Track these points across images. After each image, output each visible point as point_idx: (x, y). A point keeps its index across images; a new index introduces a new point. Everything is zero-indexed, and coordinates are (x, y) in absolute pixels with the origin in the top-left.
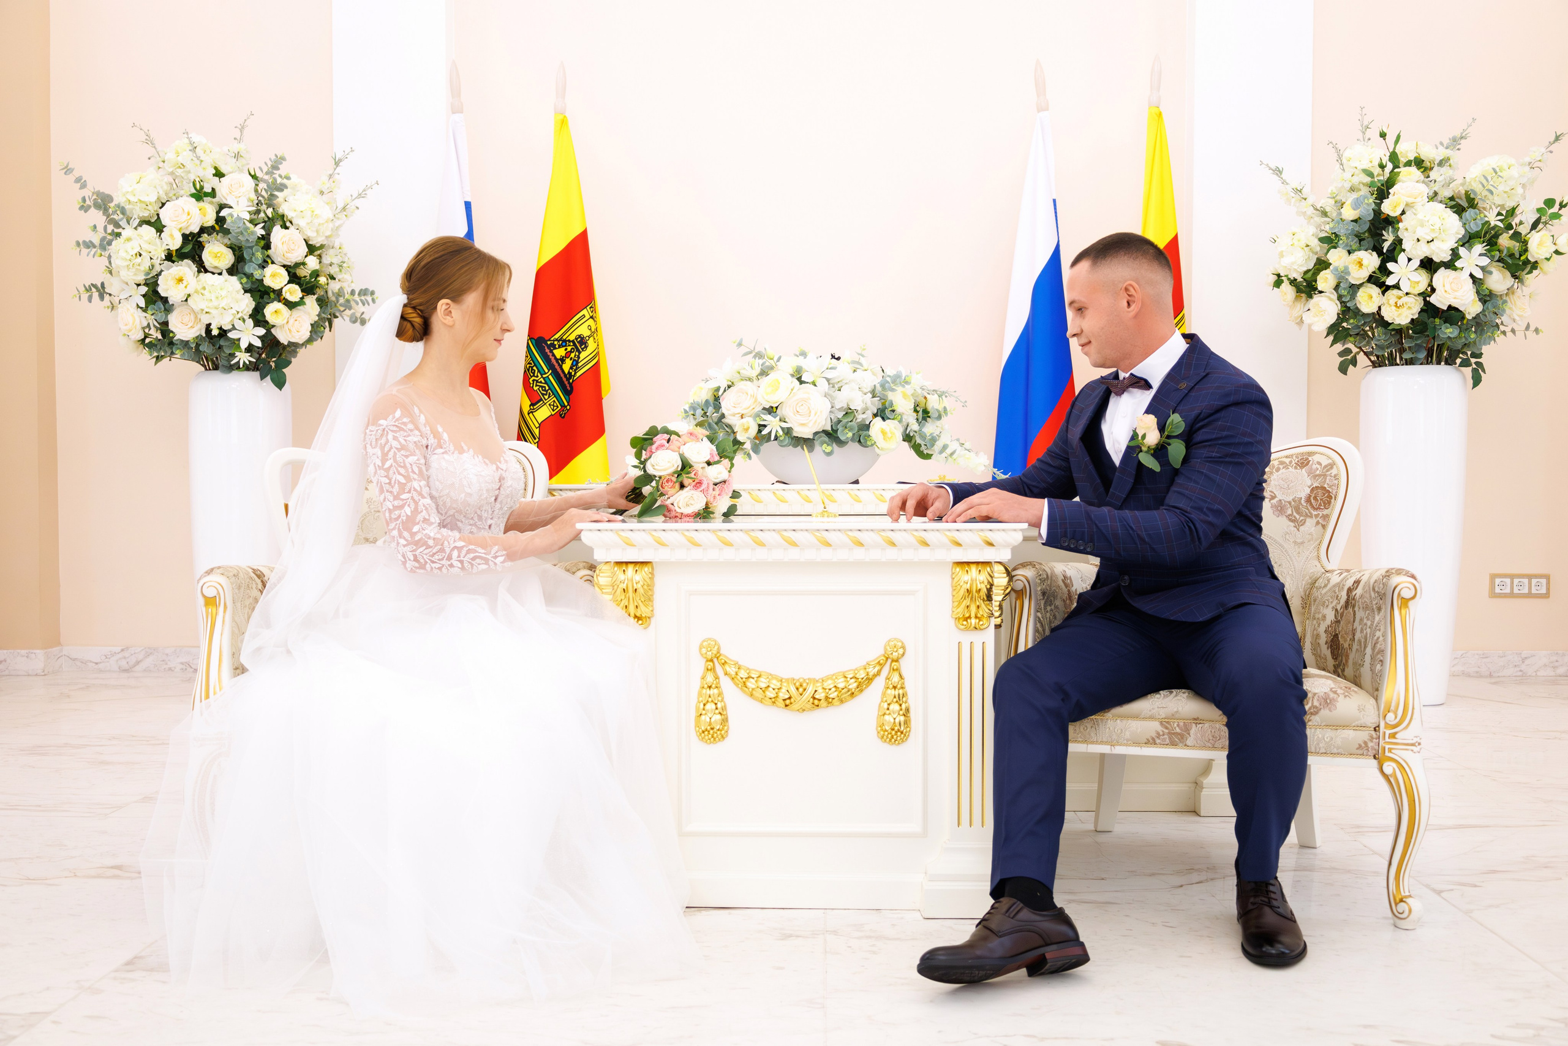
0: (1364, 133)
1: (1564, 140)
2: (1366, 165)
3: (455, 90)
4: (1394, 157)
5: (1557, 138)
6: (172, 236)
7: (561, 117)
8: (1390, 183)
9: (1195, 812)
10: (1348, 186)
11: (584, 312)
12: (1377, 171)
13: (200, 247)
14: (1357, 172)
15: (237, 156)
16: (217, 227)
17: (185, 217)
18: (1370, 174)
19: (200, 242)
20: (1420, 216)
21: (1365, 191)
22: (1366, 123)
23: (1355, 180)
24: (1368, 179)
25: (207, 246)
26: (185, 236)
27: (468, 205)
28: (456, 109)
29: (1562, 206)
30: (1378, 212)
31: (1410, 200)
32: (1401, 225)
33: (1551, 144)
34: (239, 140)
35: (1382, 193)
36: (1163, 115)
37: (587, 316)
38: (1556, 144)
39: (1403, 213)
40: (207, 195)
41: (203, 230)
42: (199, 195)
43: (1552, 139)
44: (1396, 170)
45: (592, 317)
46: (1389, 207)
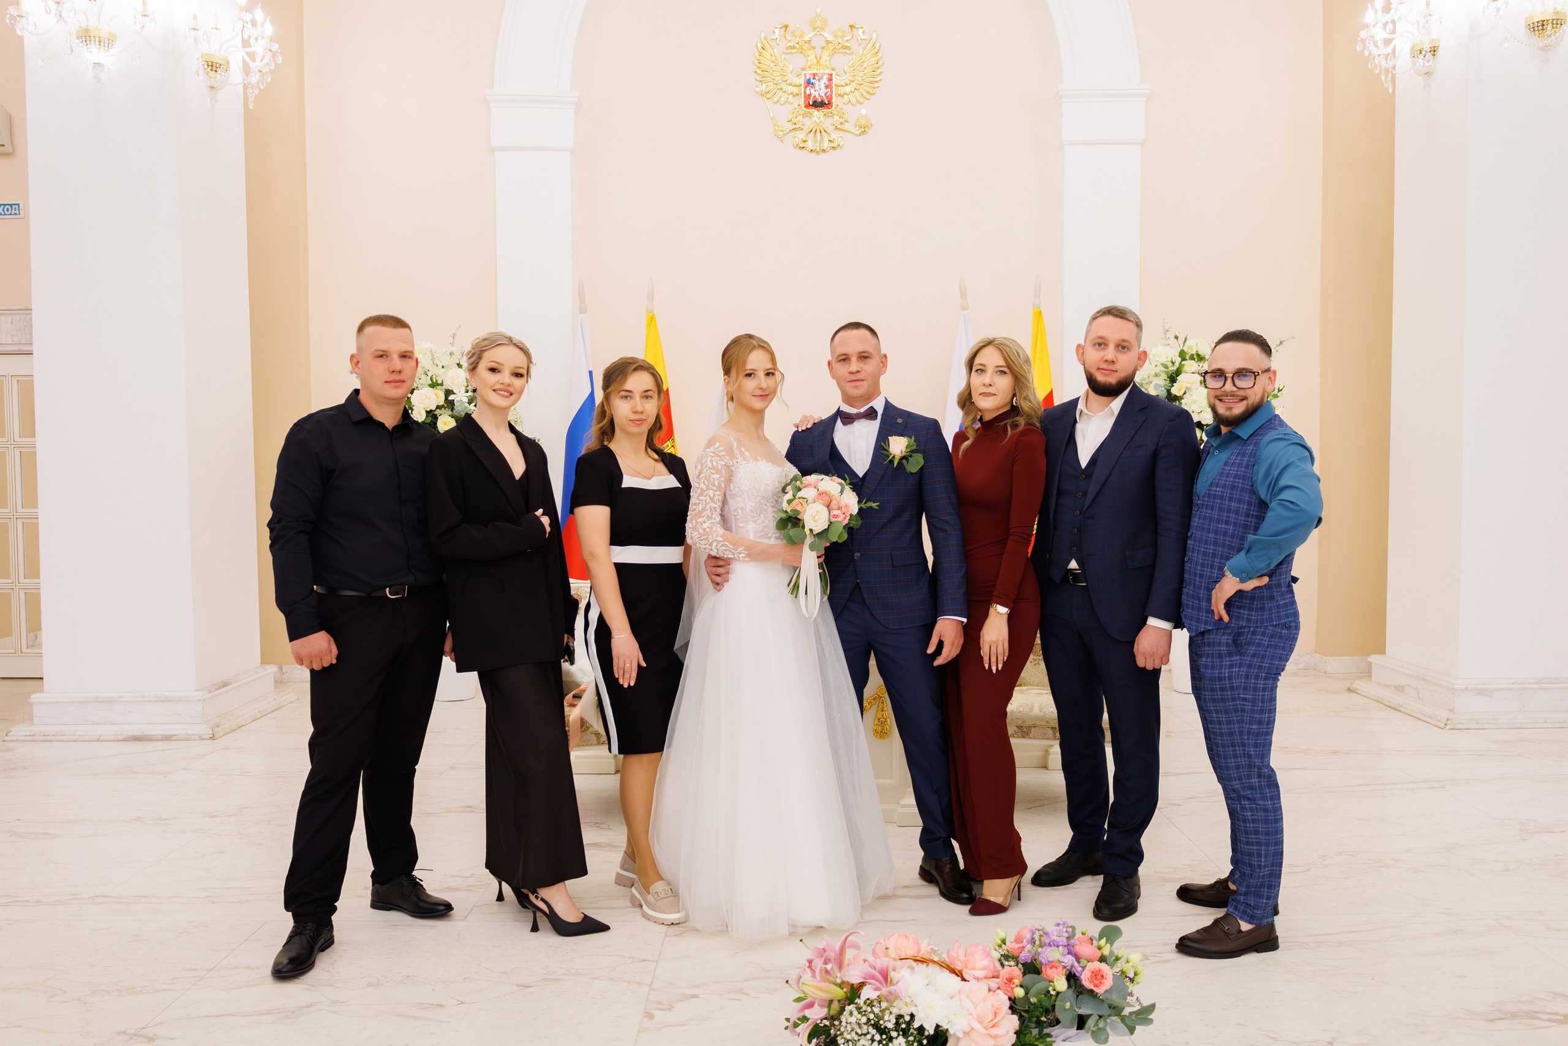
0: (1165, 335)
1: (1284, 344)
2: (1163, 360)
3: (582, 298)
4: (1182, 355)
5: (1281, 343)
6: (420, 413)
7: (651, 314)
8: (1178, 372)
9: (1045, 767)
10: (1153, 373)
11: (668, 443)
12: (1170, 364)
13: (435, 417)
14: (1159, 364)
15: (451, 354)
16: (445, 405)
17: (427, 401)
18: (1166, 367)
19: (436, 415)
20: (1194, 397)
21: (1164, 376)
22: (1166, 329)
23: (1157, 370)
24: (1164, 369)
25: (439, 417)
26: (427, 412)
27: (591, 373)
28: (583, 311)
29: (1279, 391)
30: (1169, 391)
31: (1188, 386)
32: (1183, 401)
33: (1278, 346)
34: (452, 344)
35: (1173, 379)
36: (1043, 313)
37: (670, 446)
38: (1281, 346)
39: (1184, 394)
40: (438, 385)
41: (438, 407)
42: (434, 385)
43: (1279, 343)
44: (1183, 363)
45: (673, 446)
46: (1175, 391)
